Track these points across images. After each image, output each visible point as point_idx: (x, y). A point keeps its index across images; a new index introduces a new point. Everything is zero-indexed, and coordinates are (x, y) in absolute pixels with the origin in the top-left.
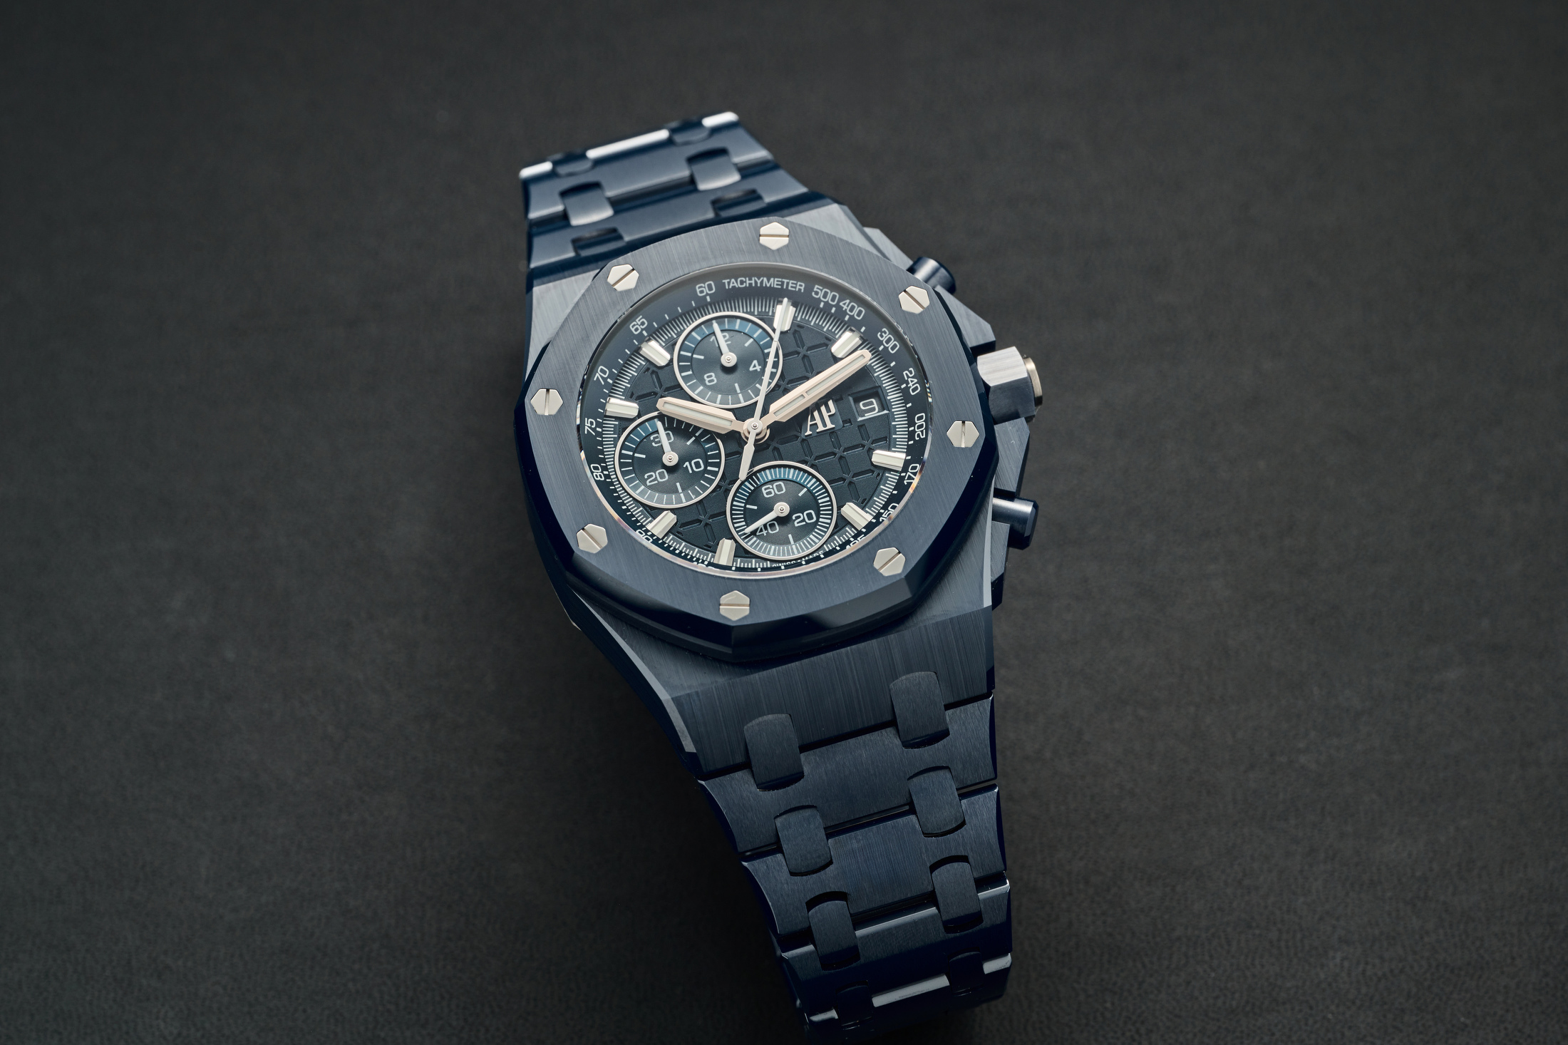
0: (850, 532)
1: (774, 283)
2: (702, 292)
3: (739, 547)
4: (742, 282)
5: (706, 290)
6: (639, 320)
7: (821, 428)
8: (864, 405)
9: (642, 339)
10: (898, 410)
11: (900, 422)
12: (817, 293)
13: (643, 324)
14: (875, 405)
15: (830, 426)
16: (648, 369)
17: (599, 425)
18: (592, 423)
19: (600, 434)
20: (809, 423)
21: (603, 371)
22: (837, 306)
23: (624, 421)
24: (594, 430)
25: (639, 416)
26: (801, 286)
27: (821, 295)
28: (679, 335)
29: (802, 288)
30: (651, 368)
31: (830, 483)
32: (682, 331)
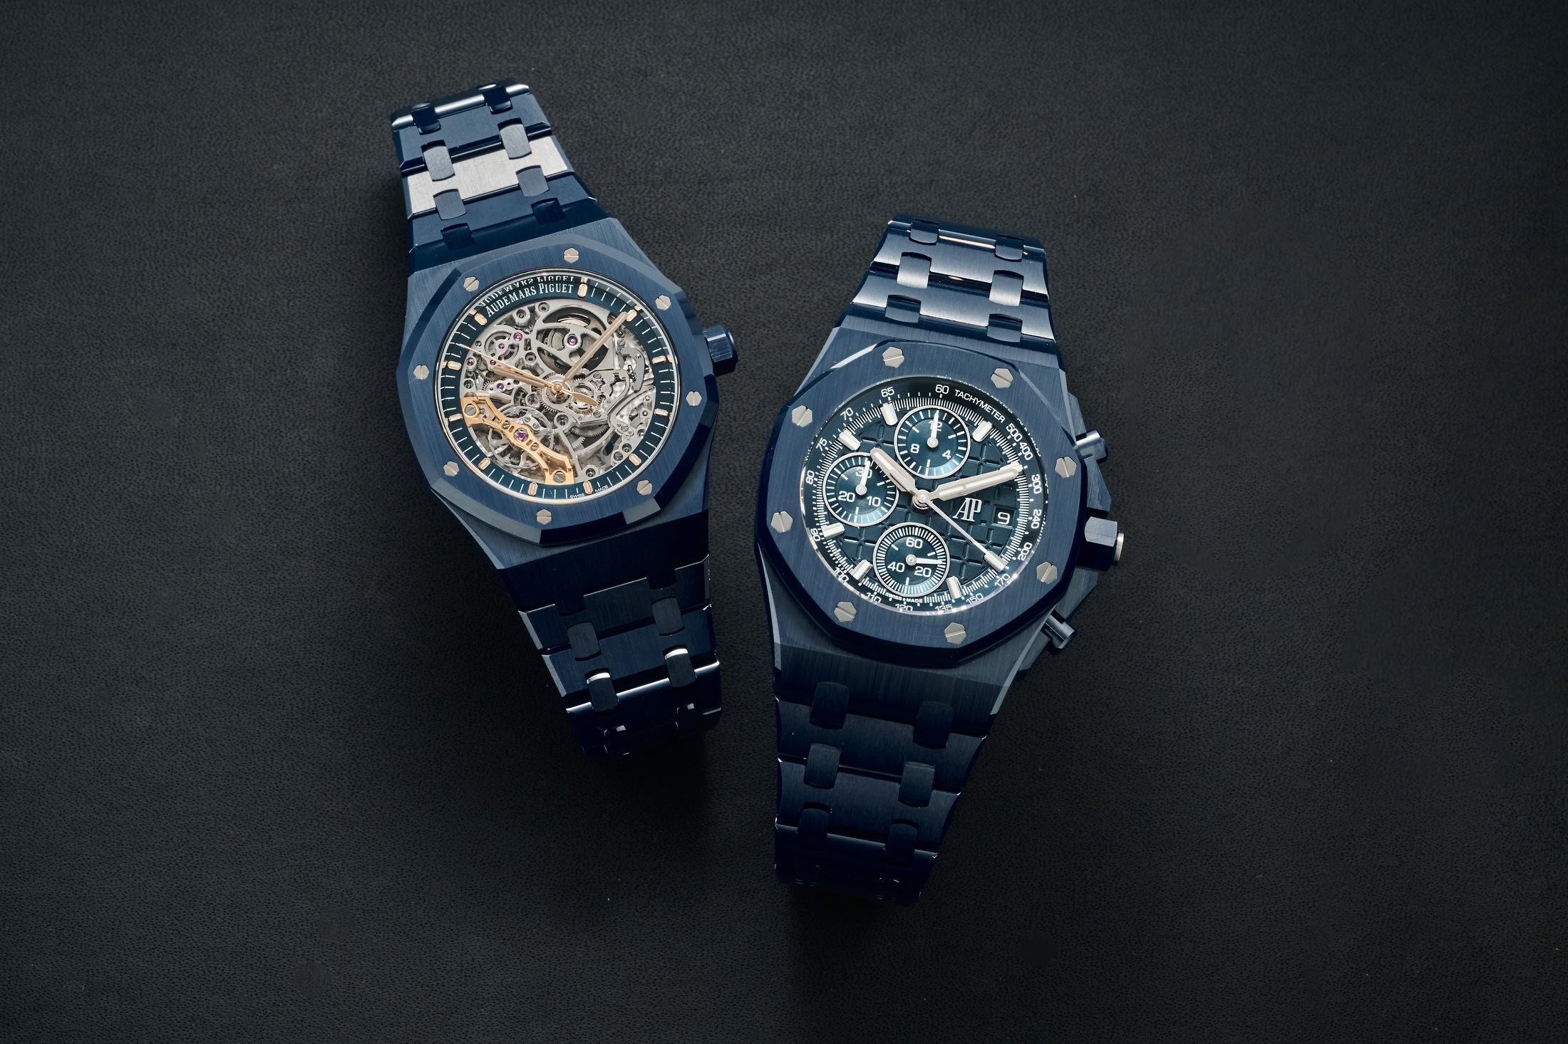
0: (946, 596)
1: (987, 407)
2: (939, 390)
3: (872, 570)
4: (967, 397)
5: (942, 390)
6: (889, 389)
7: (964, 518)
8: (1002, 515)
9: (885, 400)
10: (1020, 531)
11: (1016, 539)
12: (1010, 428)
13: (891, 392)
14: (1008, 519)
15: (971, 519)
16: (880, 422)
17: (828, 445)
18: (824, 443)
19: (825, 452)
20: (960, 511)
21: (849, 412)
22: (1018, 443)
23: (846, 449)
24: (823, 447)
25: (857, 451)
26: (1002, 419)
27: (1011, 431)
28: (911, 409)
29: (1003, 420)
30: (881, 422)
31: (951, 557)
32: (915, 408)
